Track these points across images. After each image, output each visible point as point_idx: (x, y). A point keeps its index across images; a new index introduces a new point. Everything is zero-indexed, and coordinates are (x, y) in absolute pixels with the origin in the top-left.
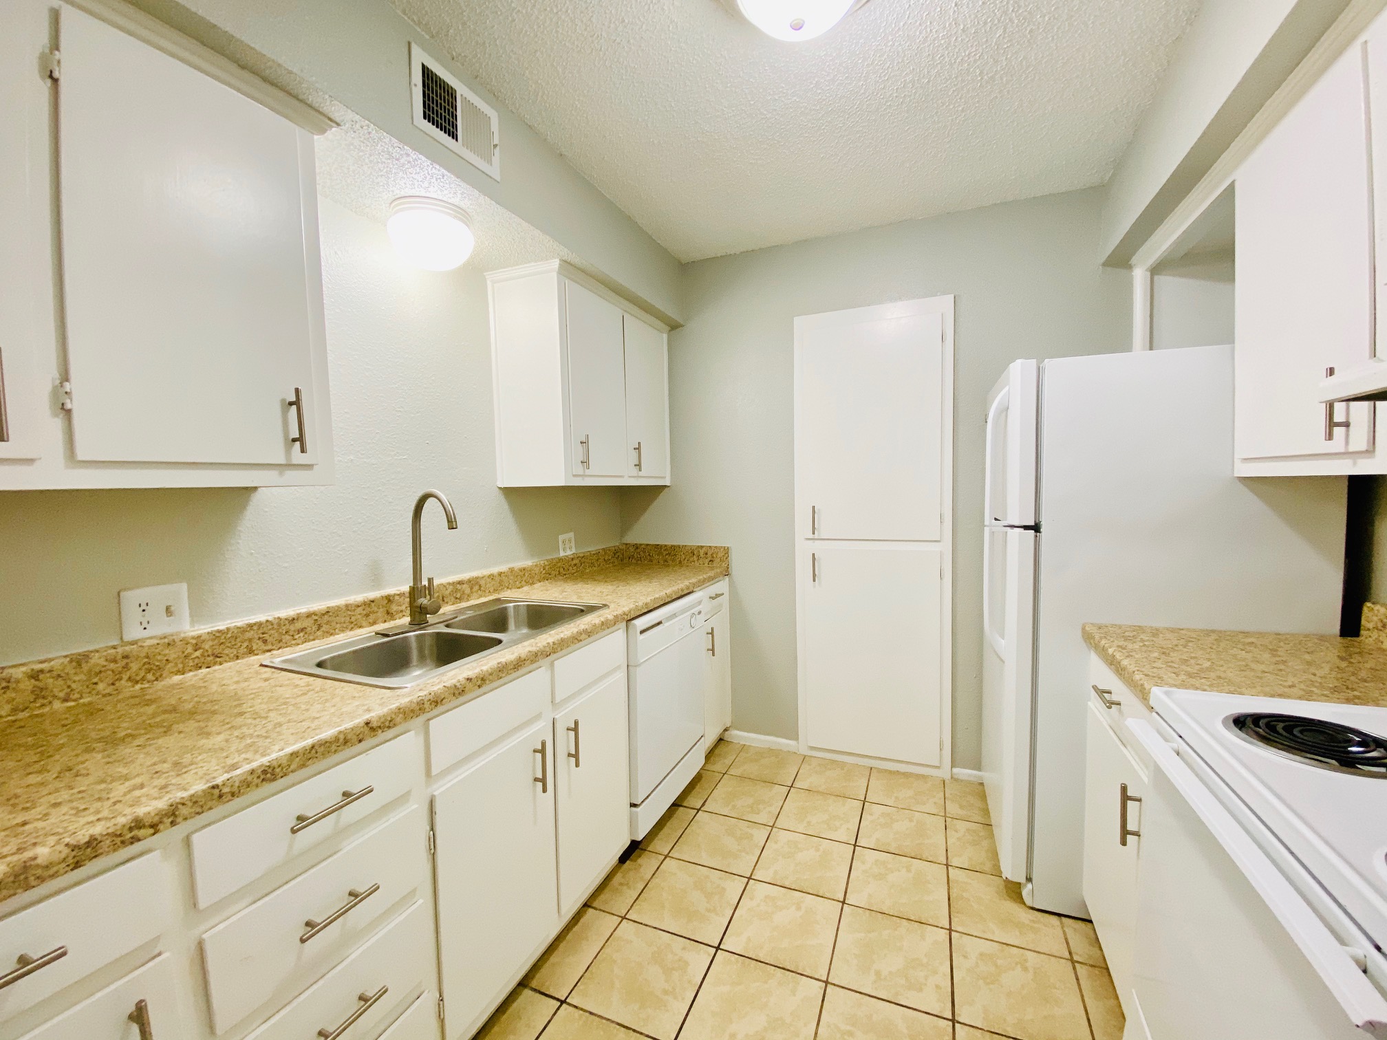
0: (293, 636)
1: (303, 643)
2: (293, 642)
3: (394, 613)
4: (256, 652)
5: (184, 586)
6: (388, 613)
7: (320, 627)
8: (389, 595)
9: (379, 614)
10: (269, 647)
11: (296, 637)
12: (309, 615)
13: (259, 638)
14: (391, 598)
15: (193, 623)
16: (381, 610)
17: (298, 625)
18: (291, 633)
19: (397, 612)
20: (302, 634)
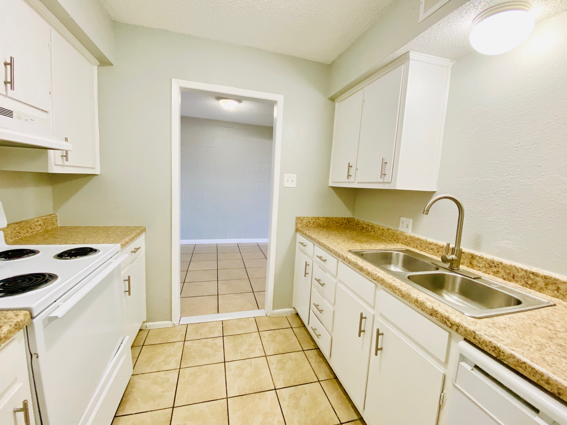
0: (429, 249)
1: (432, 254)
2: (429, 252)
3: (474, 266)
4: (418, 249)
5: (412, 220)
6: (471, 263)
7: (438, 252)
8: (473, 254)
9: (466, 261)
10: (422, 249)
11: (430, 251)
12: (436, 245)
13: (420, 245)
14: (474, 256)
15: (412, 232)
16: (467, 259)
17: (432, 247)
18: (429, 248)
19: (476, 266)
20: (432, 251)
